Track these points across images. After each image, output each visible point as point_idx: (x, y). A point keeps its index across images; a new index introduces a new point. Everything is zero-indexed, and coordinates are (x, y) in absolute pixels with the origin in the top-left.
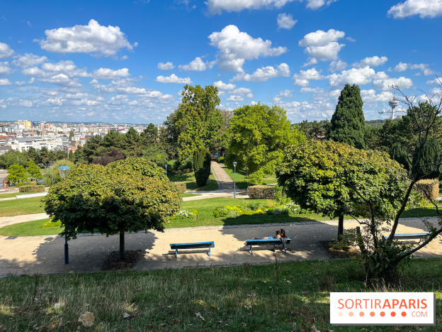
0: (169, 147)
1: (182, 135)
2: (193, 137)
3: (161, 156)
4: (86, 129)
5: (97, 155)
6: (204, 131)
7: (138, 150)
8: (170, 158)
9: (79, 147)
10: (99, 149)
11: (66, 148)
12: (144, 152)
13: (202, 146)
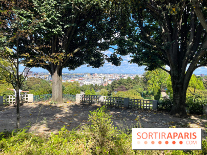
0: (144, 85)
1: (149, 81)
2: (154, 82)
3: (141, 89)
4: (110, 76)
5: (116, 87)
6: (158, 79)
7: (131, 86)
8: (145, 90)
9: (108, 84)
10: (117, 85)
11: (102, 84)
12: (134, 87)
13: (157, 86)
